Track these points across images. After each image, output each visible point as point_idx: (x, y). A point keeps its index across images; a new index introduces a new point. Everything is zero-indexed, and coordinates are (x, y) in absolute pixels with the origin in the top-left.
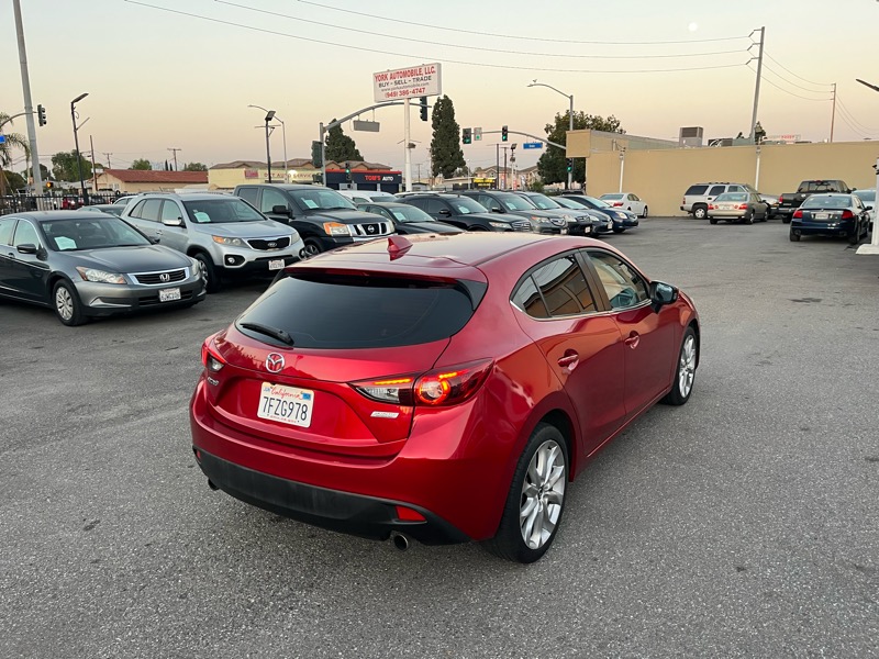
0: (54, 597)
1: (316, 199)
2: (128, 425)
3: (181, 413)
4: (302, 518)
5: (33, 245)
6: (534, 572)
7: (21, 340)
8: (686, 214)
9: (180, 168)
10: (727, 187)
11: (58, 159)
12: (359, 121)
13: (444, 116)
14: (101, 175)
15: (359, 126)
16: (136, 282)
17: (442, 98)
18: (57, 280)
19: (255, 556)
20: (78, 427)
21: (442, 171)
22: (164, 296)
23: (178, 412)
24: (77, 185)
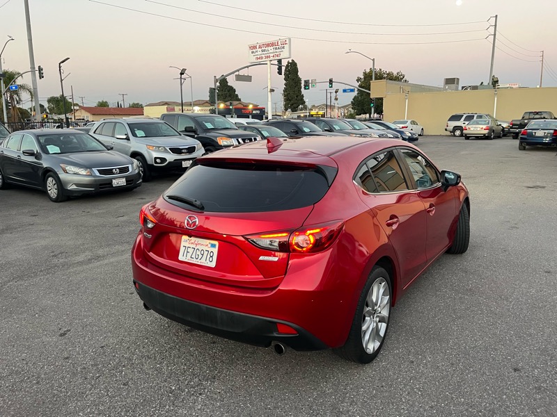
0: (38, 383)
1: (212, 123)
2: (91, 265)
3: (125, 258)
4: (207, 330)
5: (33, 151)
6: (370, 371)
7: (24, 211)
8: (448, 133)
9: (127, 106)
10: (476, 116)
11: (51, 100)
12: (239, 75)
13: (291, 73)
14: (77, 110)
15: (239, 78)
16: (98, 174)
17: (291, 61)
18: (48, 172)
19: (175, 356)
20: (58, 267)
21: (290, 107)
22: (115, 183)
23: (124, 257)
24: (63, 117)
